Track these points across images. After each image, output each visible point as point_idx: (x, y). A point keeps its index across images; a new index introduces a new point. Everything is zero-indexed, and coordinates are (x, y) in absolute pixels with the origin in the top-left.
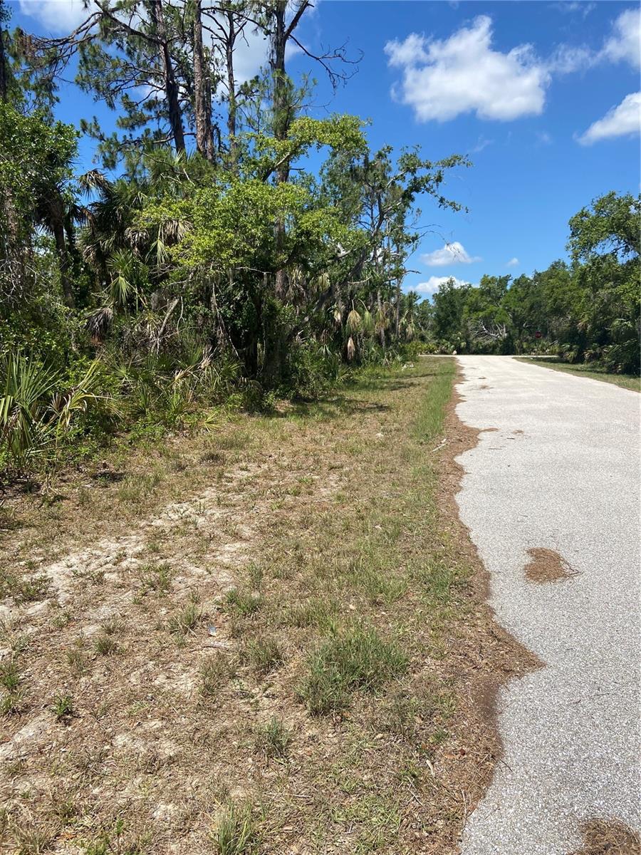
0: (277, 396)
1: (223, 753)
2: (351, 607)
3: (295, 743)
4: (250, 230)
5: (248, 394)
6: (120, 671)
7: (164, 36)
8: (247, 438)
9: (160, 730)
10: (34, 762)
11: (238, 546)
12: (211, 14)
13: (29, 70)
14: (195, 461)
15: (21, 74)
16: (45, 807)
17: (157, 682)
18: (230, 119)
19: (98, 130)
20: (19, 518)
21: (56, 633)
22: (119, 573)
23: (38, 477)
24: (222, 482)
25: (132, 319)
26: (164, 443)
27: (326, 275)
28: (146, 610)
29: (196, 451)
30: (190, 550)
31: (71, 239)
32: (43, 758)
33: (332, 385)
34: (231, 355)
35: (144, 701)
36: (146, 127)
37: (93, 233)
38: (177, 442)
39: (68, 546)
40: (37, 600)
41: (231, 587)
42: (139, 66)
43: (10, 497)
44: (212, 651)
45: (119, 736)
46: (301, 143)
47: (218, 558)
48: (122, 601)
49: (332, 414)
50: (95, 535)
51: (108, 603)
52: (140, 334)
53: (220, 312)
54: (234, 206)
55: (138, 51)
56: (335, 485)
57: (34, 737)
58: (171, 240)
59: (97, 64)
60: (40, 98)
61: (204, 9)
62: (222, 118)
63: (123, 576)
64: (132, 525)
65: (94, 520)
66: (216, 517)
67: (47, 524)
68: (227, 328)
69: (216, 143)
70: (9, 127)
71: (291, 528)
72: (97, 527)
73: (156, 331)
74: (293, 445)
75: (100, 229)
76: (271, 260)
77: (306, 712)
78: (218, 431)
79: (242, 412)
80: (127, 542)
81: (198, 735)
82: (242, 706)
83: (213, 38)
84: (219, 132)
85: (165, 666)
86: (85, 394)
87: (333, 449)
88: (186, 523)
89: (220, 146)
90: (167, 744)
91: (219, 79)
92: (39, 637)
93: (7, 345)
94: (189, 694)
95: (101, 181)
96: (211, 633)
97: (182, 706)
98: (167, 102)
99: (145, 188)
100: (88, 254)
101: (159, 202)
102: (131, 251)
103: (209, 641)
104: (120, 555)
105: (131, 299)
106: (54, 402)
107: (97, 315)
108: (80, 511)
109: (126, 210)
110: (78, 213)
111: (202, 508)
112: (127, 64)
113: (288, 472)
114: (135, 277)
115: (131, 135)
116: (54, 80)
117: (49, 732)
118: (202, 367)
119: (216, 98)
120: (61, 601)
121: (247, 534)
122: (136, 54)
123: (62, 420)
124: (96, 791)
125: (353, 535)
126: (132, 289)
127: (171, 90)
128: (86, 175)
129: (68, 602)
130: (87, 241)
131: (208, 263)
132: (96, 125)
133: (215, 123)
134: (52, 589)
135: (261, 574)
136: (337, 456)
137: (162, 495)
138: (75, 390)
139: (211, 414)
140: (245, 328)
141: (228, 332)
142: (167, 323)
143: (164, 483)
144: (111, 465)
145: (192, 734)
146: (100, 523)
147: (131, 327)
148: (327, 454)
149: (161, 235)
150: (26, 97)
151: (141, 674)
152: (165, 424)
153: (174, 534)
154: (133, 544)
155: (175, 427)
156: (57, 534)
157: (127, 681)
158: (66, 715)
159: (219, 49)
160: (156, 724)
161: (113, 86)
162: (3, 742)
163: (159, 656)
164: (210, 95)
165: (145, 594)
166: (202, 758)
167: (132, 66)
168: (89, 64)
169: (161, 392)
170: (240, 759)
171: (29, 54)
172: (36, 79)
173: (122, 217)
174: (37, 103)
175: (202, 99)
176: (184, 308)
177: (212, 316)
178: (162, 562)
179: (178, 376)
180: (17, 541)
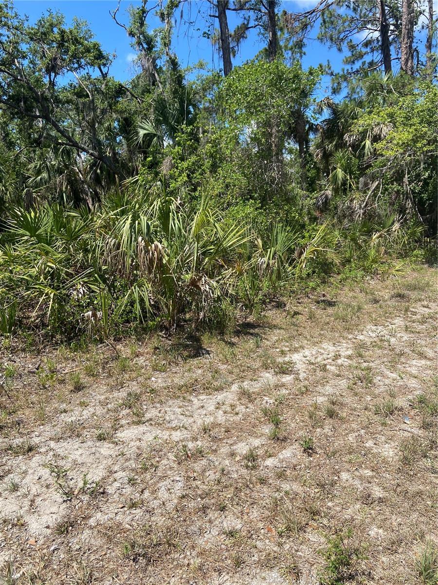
1: (420, 506)
5: (429, 250)
6: (341, 431)
8: (428, 283)
9: (372, 477)
10: (291, 473)
11: (424, 363)
13: (289, 37)
14: (387, 297)
15: (284, 41)
16: (299, 503)
17: (367, 445)
18: (428, 41)
19: (330, 69)
20: (274, 323)
21: (299, 397)
22: (336, 366)
23: (285, 299)
24: (408, 314)
25: (344, 197)
26: (364, 283)
28: (356, 394)
29: (387, 291)
30: (385, 360)
31: (307, 147)
32: (296, 472)
34: (417, 221)
35: (359, 455)
36: (363, 60)
37: (322, 140)
38: (373, 283)
39: (303, 344)
40: (287, 374)
41: (419, 391)
42: (361, 17)
43: (270, 309)
44: (407, 434)
45: (343, 473)
47: (408, 369)
48: (340, 385)
50: (320, 340)
51: (331, 384)
52: (349, 208)
53: (410, 188)
54: (430, 106)
55: (361, 7)
57: (290, 458)
58: (377, 139)
59: (332, 22)
60: (294, 54)
62: (421, 42)
63: (339, 369)
64: (343, 337)
65: (319, 330)
66: (404, 339)
67: (290, 328)
68: (414, 201)
69: (415, 62)
70: (280, 76)
72: (320, 335)
73: (360, 205)
75: (327, 138)
78: (403, 277)
79: (423, 264)
80: (340, 347)
81: (399, 489)
82: (433, 478)
84: (418, 53)
85: (373, 435)
86: (316, 247)
88: (381, 340)
89: (418, 63)
90: (377, 488)
91: (421, 13)
92: (290, 397)
94: (391, 459)
95: (330, 104)
96: (406, 421)
97: (386, 465)
98: (380, 38)
99: (360, 104)
100: (317, 155)
101: (370, 112)
102: (347, 150)
103: (403, 426)
104: (336, 355)
105: (344, 183)
106: (296, 252)
107: (321, 196)
108: (309, 323)
109: (346, 121)
110: (313, 128)
111: (393, 331)
112: (353, 18)
114: (348, 168)
115: (352, 68)
116: (305, 40)
117: (299, 457)
118: (394, 230)
120: (301, 377)
121: (430, 355)
122: (359, 9)
123: (300, 264)
124: (330, 504)
126: (346, 177)
127: (384, 30)
128: (321, 102)
129: (306, 379)
130: (318, 146)
131: (405, 152)
132: (329, 66)
133: (415, 47)
134: (296, 369)
137: (363, 318)
138: (309, 245)
139: (398, 264)
140: (429, 199)
141: (415, 204)
142: (368, 199)
143: (364, 311)
144: (328, 295)
145: (395, 487)
146: (322, 332)
147: (342, 203)
149: (369, 136)
150: (285, 56)
151: (356, 437)
152: (364, 269)
153: (373, 347)
154: (345, 349)
155: (371, 273)
156: (296, 336)
157: (347, 439)
158: (309, 450)
160: (368, 473)
161: (341, 36)
162: (273, 456)
163: (368, 427)
164: (413, 27)
165: (355, 384)
166: (403, 505)
167: (356, 18)
168: (327, 24)
169: (362, 247)
170: (433, 515)
171: (290, 26)
172: (293, 42)
173: (343, 127)
174: (292, 58)
175: (407, 31)
176: (382, 187)
177: (403, 192)
178: (365, 364)
179: (375, 236)
180: (274, 336)
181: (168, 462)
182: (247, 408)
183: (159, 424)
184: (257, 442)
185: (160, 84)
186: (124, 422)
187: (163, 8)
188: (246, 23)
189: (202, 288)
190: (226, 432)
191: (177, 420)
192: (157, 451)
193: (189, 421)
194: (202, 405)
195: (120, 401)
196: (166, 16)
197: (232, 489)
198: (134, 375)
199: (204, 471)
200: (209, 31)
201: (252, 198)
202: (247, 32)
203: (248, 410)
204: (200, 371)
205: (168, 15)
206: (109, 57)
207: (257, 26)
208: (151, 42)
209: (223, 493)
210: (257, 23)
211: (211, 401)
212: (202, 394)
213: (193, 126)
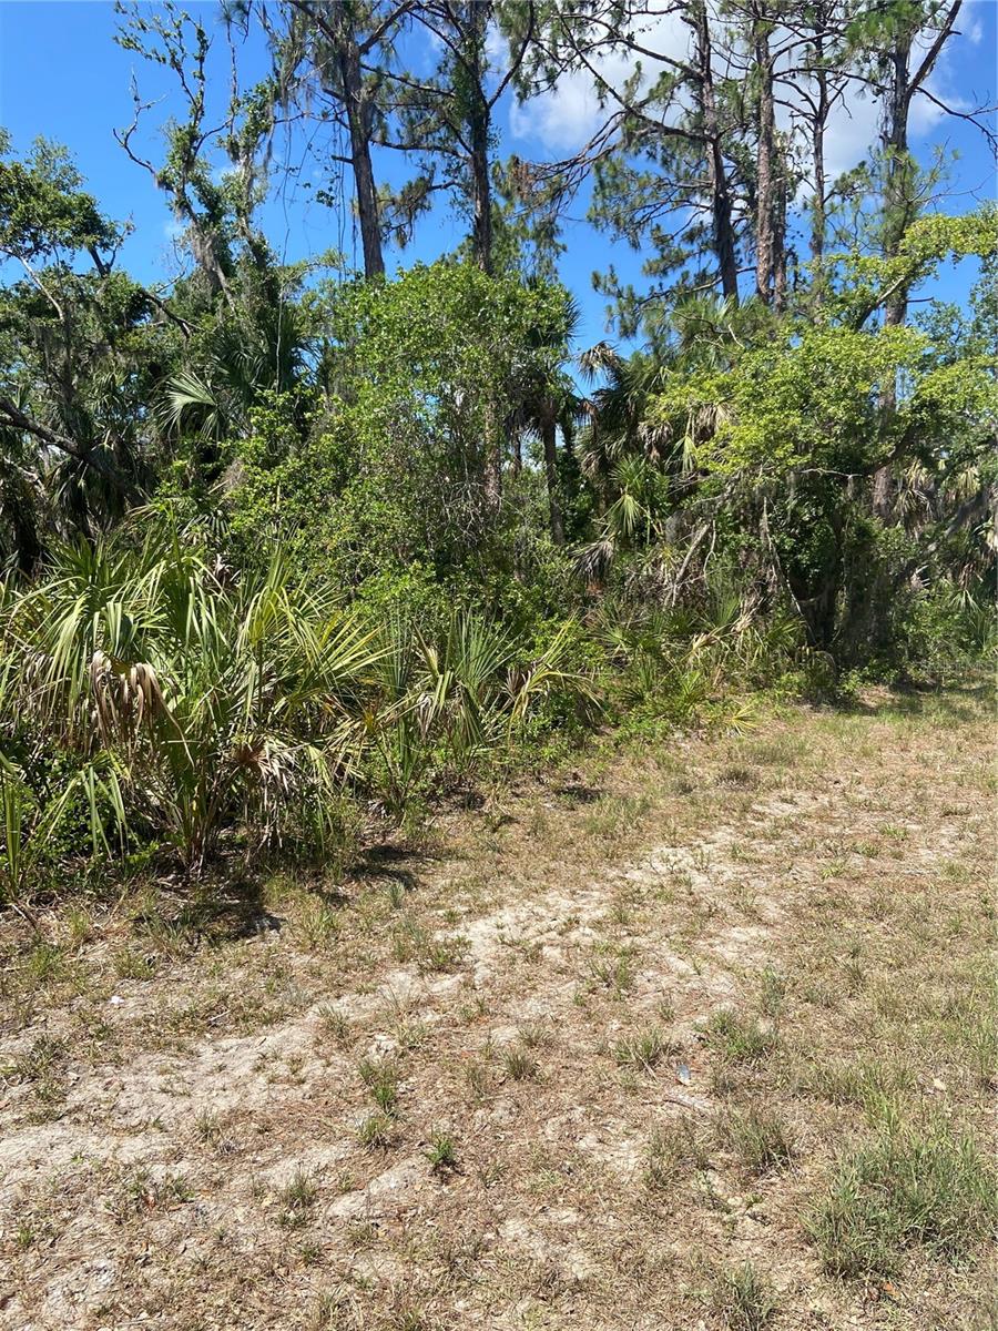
0: (864, 679)
1: (661, 1299)
2: (938, 1083)
3: (786, 1318)
4: (826, 408)
5: (812, 673)
6: (533, 1112)
7: (715, 128)
8: (803, 747)
9: (572, 1228)
10: (387, 1232)
11: (754, 934)
12: (789, 80)
13: (524, 212)
14: (710, 780)
15: (514, 219)
17: (582, 1145)
18: (814, 235)
19: (615, 283)
20: (451, 844)
21: (460, 1029)
22: (563, 948)
23: (482, 787)
24: (745, 818)
25: (640, 557)
26: (667, 748)
27: (975, 471)
28: (589, 1017)
29: (714, 764)
30: (674, 928)
31: (569, 444)
32: (401, 1228)
33: (973, 661)
34: (789, 609)
35: (557, 1172)
36: (684, 269)
37: (596, 434)
38: (686, 746)
39: (504, 895)
40: (447, 972)
41: (727, 1004)
42: (679, 180)
43: (447, 813)
44: (675, 1112)
45: (511, 1222)
46: (925, 258)
47: (718, 949)
48: (559, 995)
49: (965, 715)
50: (543, 883)
51: (540, 994)
52: (650, 579)
53: (774, 542)
54: (800, 374)
55: (677, 157)
56: (948, 846)
57: (396, 1190)
58: (705, 434)
59: (617, 187)
60: (542, 249)
61: (778, 74)
62: (802, 236)
63: (568, 955)
64: (597, 875)
65: (547, 860)
66: (725, 878)
67: (483, 858)
68: (783, 567)
69: (790, 276)
71: (851, 914)
72: (548, 871)
73: (674, 574)
74: (881, 765)
75: (605, 428)
76: (864, 454)
77: (816, 1264)
78: (754, 732)
79: (798, 702)
80: (584, 901)
81: (628, 1254)
82: (709, 1222)
83: (793, 116)
84: (796, 259)
85: (598, 1119)
86: (550, 670)
87: (956, 779)
88: (676, 882)
89: (796, 280)
90: (577, 1256)
91: (800, 177)
92: (438, 1031)
93: (459, 600)
94: (629, 1177)
95: (609, 358)
96: (681, 1080)
97: (612, 1195)
98: (715, 226)
99: (671, 362)
100: (588, 464)
101: (685, 380)
102: (645, 456)
103: (675, 1092)
104: (571, 919)
105: (640, 527)
106: (509, 681)
107: (591, 553)
108: (530, 842)
109: (642, 396)
110: (576, 407)
111: (705, 859)
112: (661, 180)
113: (864, 814)
114: (647, 494)
115: (661, 285)
116: (558, 221)
117: (417, 1188)
118: (738, 629)
119: (794, 207)
120: (478, 979)
121: (771, 915)
122: (674, 163)
123: (517, 708)
124: (460, 1305)
125: (967, 945)
126: (642, 513)
127: (722, 208)
128: (589, 352)
129: (486, 984)
130: (589, 445)
131: (754, 466)
132: (612, 277)
133: (790, 246)
134: (469, 959)
135: (780, 991)
136: (962, 791)
137: (649, 830)
138: (537, 664)
139: (746, 704)
140: (813, 565)
141: (785, 574)
142: (691, 559)
143: (655, 812)
144: (584, 777)
145: (620, 1249)
146: (553, 865)
147: (638, 568)
148: (942, 787)
149: (691, 428)
150: (523, 250)
151: (562, 1125)
152: (672, 717)
153: (655, 897)
154: (593, 905)
155: (685, 723)
156: (493, 875)
157: (541, 1131)
158: (445, 1166)
159: (803, 131)
160: (569, 1216)
161: (638, 217)
162: (355, 1189)
163: (594, 1099)
164: (785, 204)
165: (593, 991)
166: (625, 1298)
167: (667, 181)
168: (607, 190)
169: (670, 668)
170: (686, 1317)
171: (525, 190)
172: (534, 222)
173: (636, 408)
174: (538, 256)
175: (768, 213)
176: (717, 538)
177: (760, 549)
178: (628, 941)
179: (698, 642)
180: (440, 878)
181: (93, 1220)
182: (329, 1065)
183: (97, 1120)
184: (324, 1154)
185: (229, 296)
186: (9, 1118)
187: (235, 132)
188: (427, 177)
189: (263, 770)
190: (260, 1132)
191: (145, 1108)
192: (68, 1193)
193: (178, 1107)
194: (220, 1062)
195: (12, 1063)
196: (242, 149)
197: (232, 1284)
198: (68, 990)
199: (176, 1239)
200: (330, 189)
201: (419, 556)
202: (430, 196)
203: (329, 1070)
204: (240, 974)
205: (248, 148)
206: (117, 230)
207: (450, 184)
208: (216, 203)
209: (206, 1295)
210: (449, 180)
211: (249, 1051)
212: (231, 1033)
213: (292, 393)
